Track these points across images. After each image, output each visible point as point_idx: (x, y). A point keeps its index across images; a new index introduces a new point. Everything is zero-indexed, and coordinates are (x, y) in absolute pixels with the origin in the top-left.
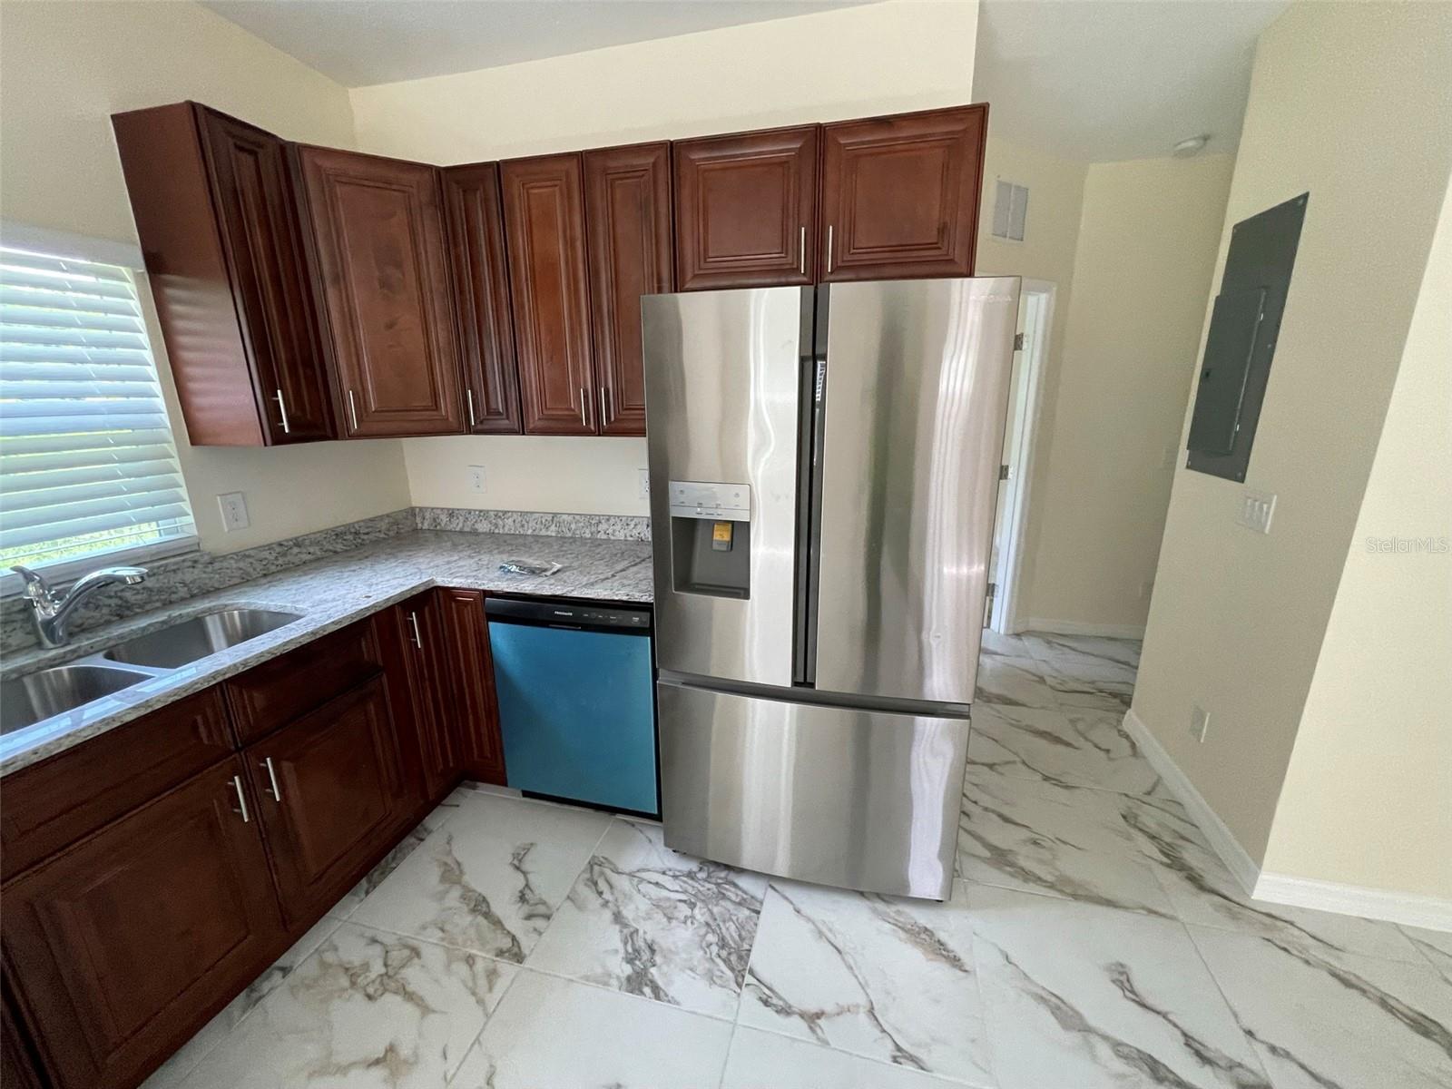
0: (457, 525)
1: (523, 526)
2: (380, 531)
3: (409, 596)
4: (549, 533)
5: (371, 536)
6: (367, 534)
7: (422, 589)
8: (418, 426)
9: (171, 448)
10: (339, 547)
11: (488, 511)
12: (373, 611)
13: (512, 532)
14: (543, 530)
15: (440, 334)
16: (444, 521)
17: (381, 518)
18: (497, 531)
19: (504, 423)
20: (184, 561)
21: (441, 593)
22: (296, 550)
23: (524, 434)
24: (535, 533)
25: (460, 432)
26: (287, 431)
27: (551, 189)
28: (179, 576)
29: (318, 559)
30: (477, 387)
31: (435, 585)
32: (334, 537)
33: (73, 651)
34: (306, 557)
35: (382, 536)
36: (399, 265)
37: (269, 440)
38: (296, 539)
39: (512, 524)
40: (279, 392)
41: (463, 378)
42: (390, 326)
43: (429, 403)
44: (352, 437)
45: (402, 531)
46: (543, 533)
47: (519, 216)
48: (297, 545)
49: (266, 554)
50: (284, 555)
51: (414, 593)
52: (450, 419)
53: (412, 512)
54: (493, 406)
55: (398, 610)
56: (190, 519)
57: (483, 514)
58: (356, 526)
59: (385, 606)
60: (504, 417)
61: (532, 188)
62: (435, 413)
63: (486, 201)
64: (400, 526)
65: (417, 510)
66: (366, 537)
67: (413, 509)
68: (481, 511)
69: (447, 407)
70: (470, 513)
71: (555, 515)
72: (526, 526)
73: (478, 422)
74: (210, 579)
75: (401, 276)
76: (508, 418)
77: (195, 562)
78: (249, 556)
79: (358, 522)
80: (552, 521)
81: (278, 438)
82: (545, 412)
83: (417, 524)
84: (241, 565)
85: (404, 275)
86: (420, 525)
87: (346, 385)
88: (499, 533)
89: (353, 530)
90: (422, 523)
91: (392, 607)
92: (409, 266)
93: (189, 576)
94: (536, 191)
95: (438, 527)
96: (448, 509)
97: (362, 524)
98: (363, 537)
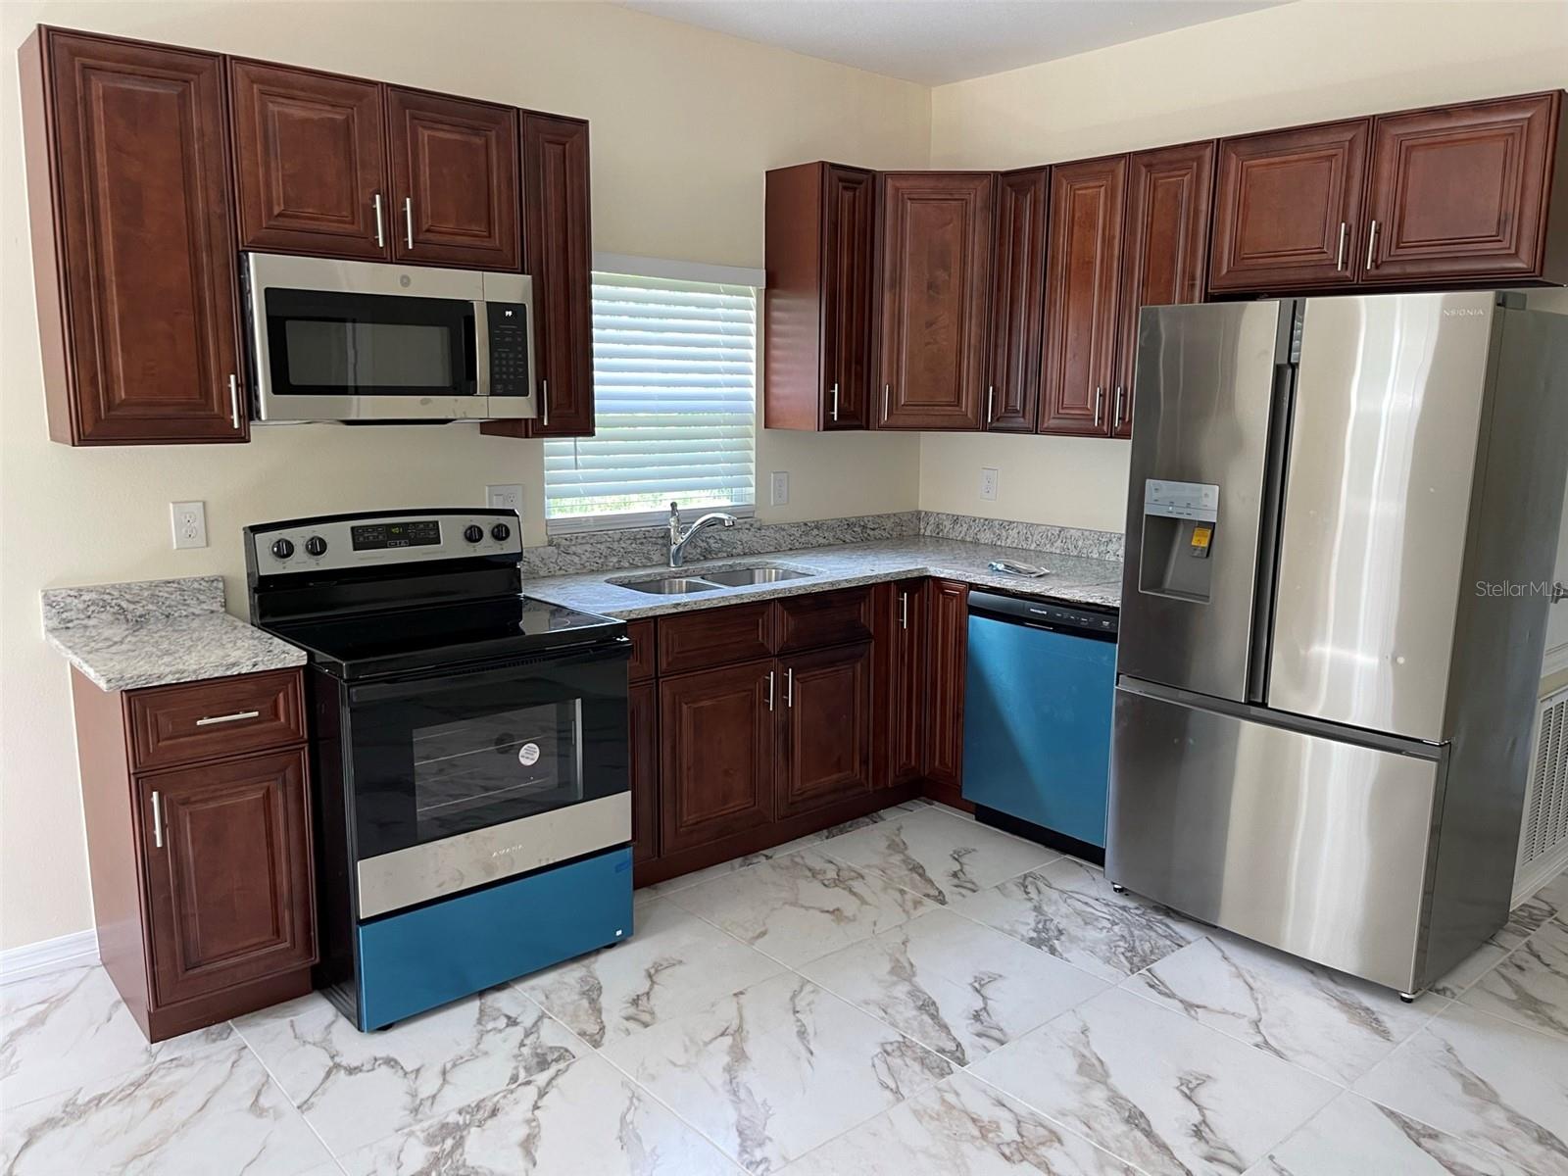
0: (960, 532)
1: (1027, 539)
2: (884, 529)
3: (904, 577)
4: (1053, 550)
5: (877, 532)
6: (873, 529)
7: (916, 574)
8: (939, 422)
9: (752, 429)
10: (848, 538)
11: (992, 521)
12: (874, 581)
13: (1014, 545)
14: (1048, 546)
15: (973, 329)
16: (948, 527)
17: (889, 516)
18: (999, 543)
19: (1020, 422)
20: (746, 523)
21: (931, 583)
22: (815, 532)
23: (1036, 433)
24: (1039, 548)
25: (977, 430)
26: (836, 419)
27: (1095, 190)
28: (739, 536)
29: (830, 545)
30: (998, 384)
31: (928, 574)
32: (846, 527)
33: (686, 571)
34: (822, 541)
35: (885, 534)
36: (946, 268)
37: (821, 428)
38: (818, 522)
39: (1016, 536)
40: (836, 385)
41: (988, 374)
42: (929, 325)
43: (951, 399)
44: (882, 428)
45: (905, 533)
46: (1048, 549)
47: (1064, 215)
48: (817, 527)
49: (793, 531)
50: (807, 535)
51: (909, 576)
52: (969, 415)
53: (918, 515)
54: (1011, 403)
55: (893, 588)
56: (752, 490)
57: (988, 522)
58: (866, 519)
59: (884, 580)
60: (1021, 414)
61: (1079, 189)
62: (957, 408)
63: (1035, 202)
64: (904, 528)
65: (923, 513)
66: (871, 533)
67: (919, 512)
68: (986, 520)
69: (968, 403)
70: (974, 521)
71: (1062, 529)
72: (1030, 540)
73: (995, 418)
74: (758, 542)
75: (947, 278)
76: (1024, 416)
77: (751, 525)
78: (784, 530)
79: (867, 516)
80: (1059, 536)
81: (829, 425)
82: (1061, 411)
83: (920, 529)
84: (777, 536)
85: (949, 276)
86: (922, 531)
87: (884, 380)
88: (1000, 546)
89: (862, 524)
90: (925, 529)
91: (889, 583)
92: (955, 269)
93: (745, 536)
94: (1080, 192)
95: (941, 534)
96: (953, 516)
97: (871, 519)
98: (868, 531)
